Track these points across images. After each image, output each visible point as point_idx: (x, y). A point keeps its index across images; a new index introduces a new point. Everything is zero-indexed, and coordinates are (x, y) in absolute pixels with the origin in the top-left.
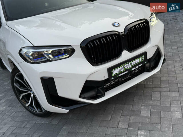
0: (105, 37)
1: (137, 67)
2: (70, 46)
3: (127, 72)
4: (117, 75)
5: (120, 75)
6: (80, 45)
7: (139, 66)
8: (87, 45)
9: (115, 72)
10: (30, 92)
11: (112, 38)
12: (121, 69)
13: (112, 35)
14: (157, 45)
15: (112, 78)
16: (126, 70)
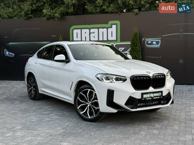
0: (143, 76)
1: (157, 98)
2: (125, 77)
3: (151, 98)
4: (145, 98)
5: (147, 99)
6: (130, 77)
7: (158, 98)
8: (133, 78)
9: (145, 96)
10: (87, 103)
11: (146, 78)
12: (148, 96)
13: (146, 77)
14: (169, 90)
15: (143, 99)
16: (150, 97)
